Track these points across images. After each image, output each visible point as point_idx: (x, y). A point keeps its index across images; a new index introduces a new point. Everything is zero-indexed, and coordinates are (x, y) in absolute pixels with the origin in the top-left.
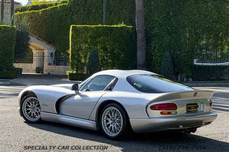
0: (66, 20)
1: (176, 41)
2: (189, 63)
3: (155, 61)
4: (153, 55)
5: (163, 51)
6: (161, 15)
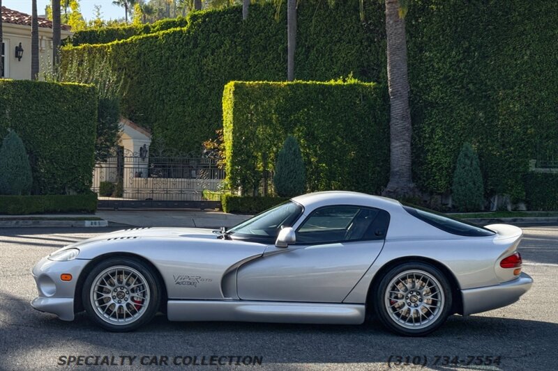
0: (182, 68)
1: (489, 118)
2: (521, 169)
3: (433, 166)
4: (428, 151)
5: (454, 141)
6: (448, 57)
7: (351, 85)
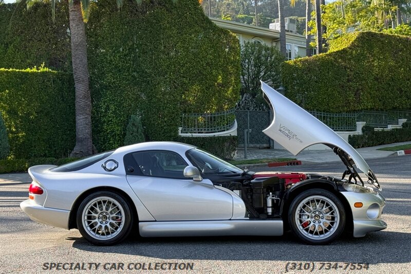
4: (104, 122)
5: (123, 114)
6: (118, 52)
7: (43, 73)
